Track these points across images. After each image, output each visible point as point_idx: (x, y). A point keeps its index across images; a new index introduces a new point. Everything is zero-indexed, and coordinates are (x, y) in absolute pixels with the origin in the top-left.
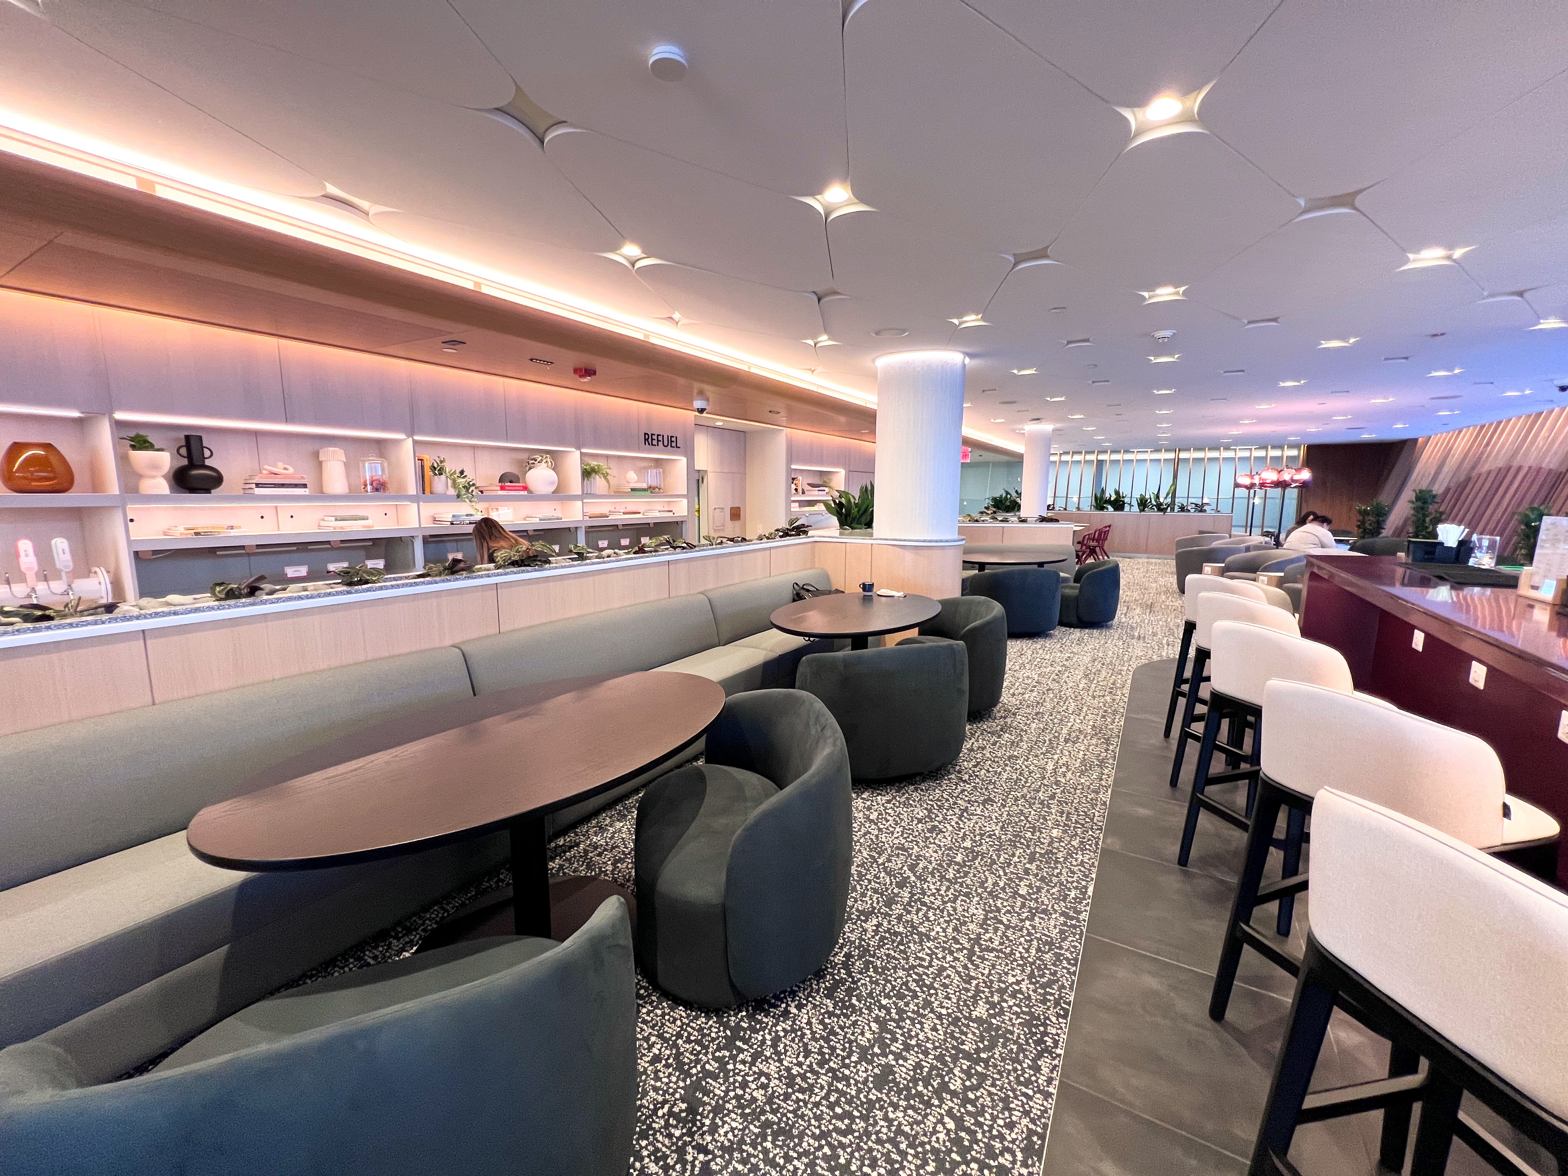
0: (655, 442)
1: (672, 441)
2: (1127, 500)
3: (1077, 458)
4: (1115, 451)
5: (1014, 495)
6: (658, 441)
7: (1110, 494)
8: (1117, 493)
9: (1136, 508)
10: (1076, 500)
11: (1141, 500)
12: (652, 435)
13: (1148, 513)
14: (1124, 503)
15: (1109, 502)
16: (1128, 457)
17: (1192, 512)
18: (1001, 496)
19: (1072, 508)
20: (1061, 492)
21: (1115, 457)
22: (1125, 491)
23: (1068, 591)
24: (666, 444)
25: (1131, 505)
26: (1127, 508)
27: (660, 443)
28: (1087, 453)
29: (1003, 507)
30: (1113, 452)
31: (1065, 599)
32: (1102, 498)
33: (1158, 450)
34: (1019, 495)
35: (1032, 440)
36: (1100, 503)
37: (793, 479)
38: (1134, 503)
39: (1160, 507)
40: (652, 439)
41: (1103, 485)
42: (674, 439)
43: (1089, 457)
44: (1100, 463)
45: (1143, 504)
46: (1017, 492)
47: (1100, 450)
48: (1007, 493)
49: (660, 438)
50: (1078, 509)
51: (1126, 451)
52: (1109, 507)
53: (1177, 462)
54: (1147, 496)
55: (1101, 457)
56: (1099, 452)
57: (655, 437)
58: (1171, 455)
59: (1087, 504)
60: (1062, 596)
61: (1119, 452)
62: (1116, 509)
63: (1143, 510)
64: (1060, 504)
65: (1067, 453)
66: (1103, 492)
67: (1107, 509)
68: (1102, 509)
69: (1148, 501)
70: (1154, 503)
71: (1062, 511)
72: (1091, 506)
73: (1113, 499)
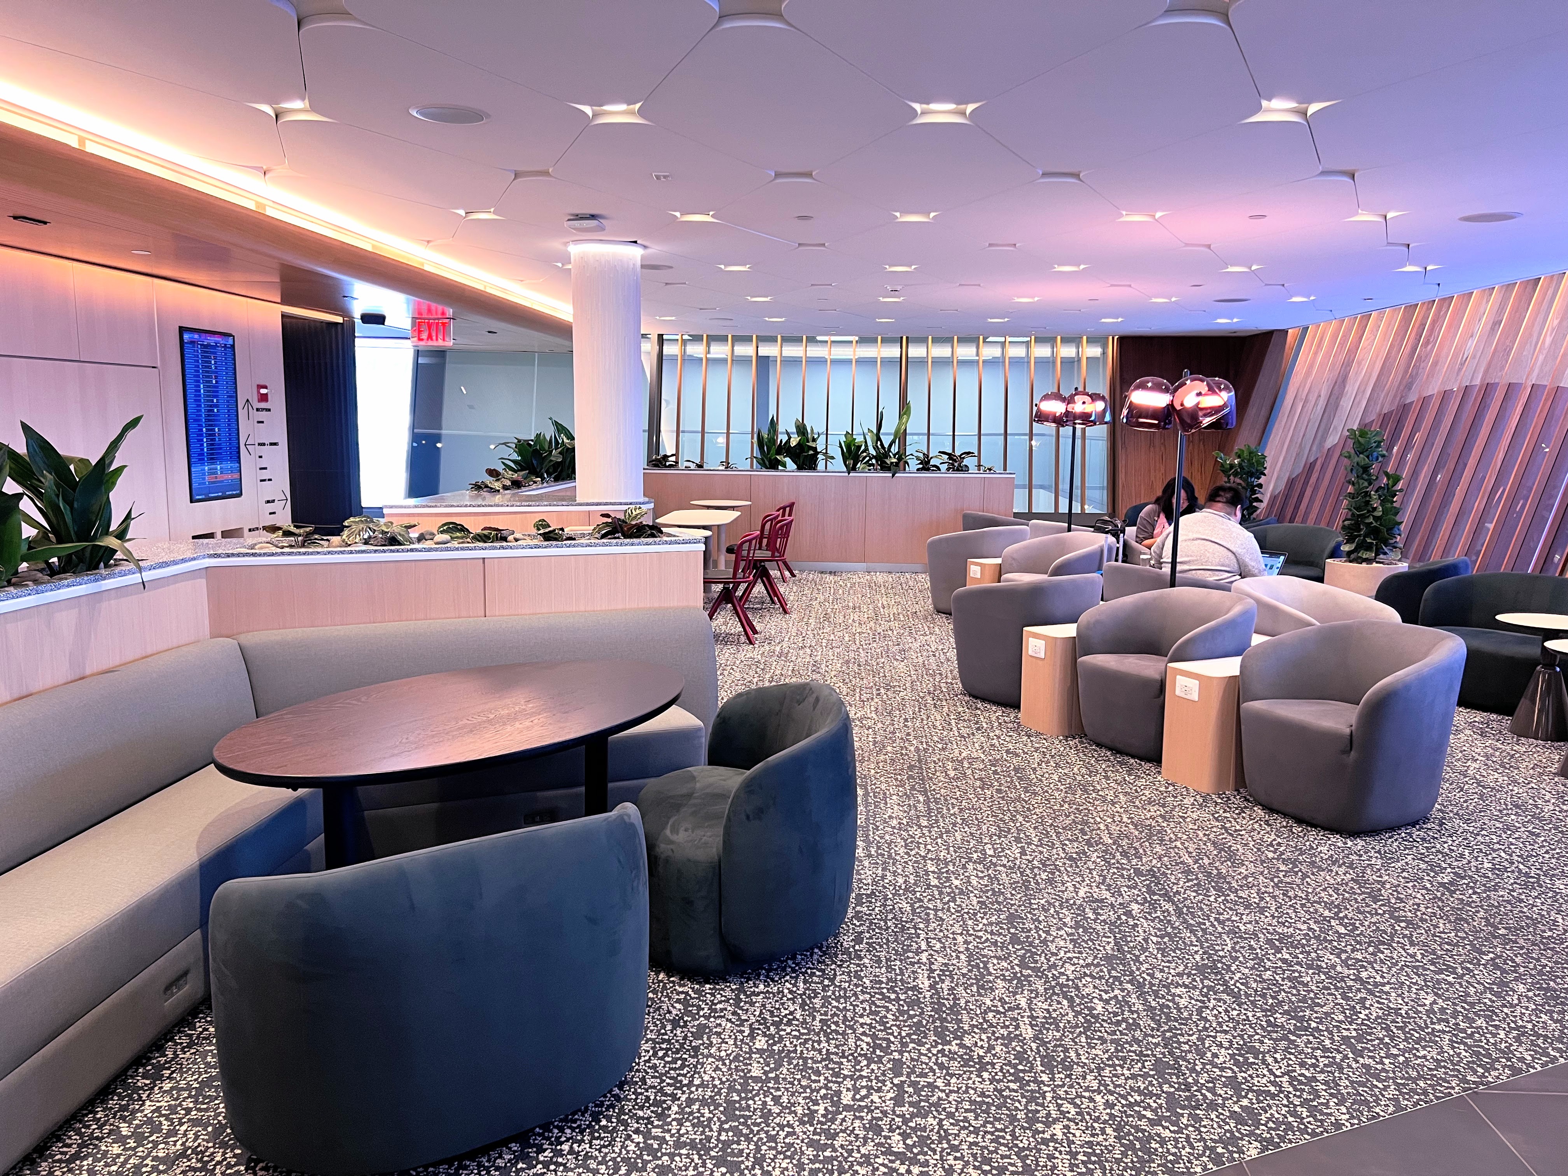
2: (820, 446)
3: (719, 351)
4: (788, 340)
7: (786, 430)
8: (801, 429)
9: (838, 464)
11: (848, 446)
13: (860, 474)
14: (815, 452)
15: (785, 449)
16: (814, 351)
17: (944, 474)
19: (713, 465)
21: (790, 351)
22: (816, 424)
25: (828, 458)
26: (821, 462)
28: (737, 339)
30: (786, 340)
32: (772, 441)
33: (866, 340)
35: (589, 284)
36: (769, 452)
38: (838, 454)
39: (882, 461)
41: (772, 412)
43: (743, 350)
44: (764, 363)
45: (852, 454)
47: (763, 334)
50: (727, 464)
51: (811, 341)
52: (788, 460)
53: (904, 365)
54: (859, 439)
55: (764, 351)
56: (762, 339)
58: (893, 351)
59: (743, 456)
61: (798, 340)
62: (801, 467)
63: (854, 469)
65: (697, 338)
66: (773, 424)
67: (784, 465)
68: (774, 465)
69: (860, 447)
70: (873, 452)
71: (693, 466)
72: (752, 457)
73: (793, 443)
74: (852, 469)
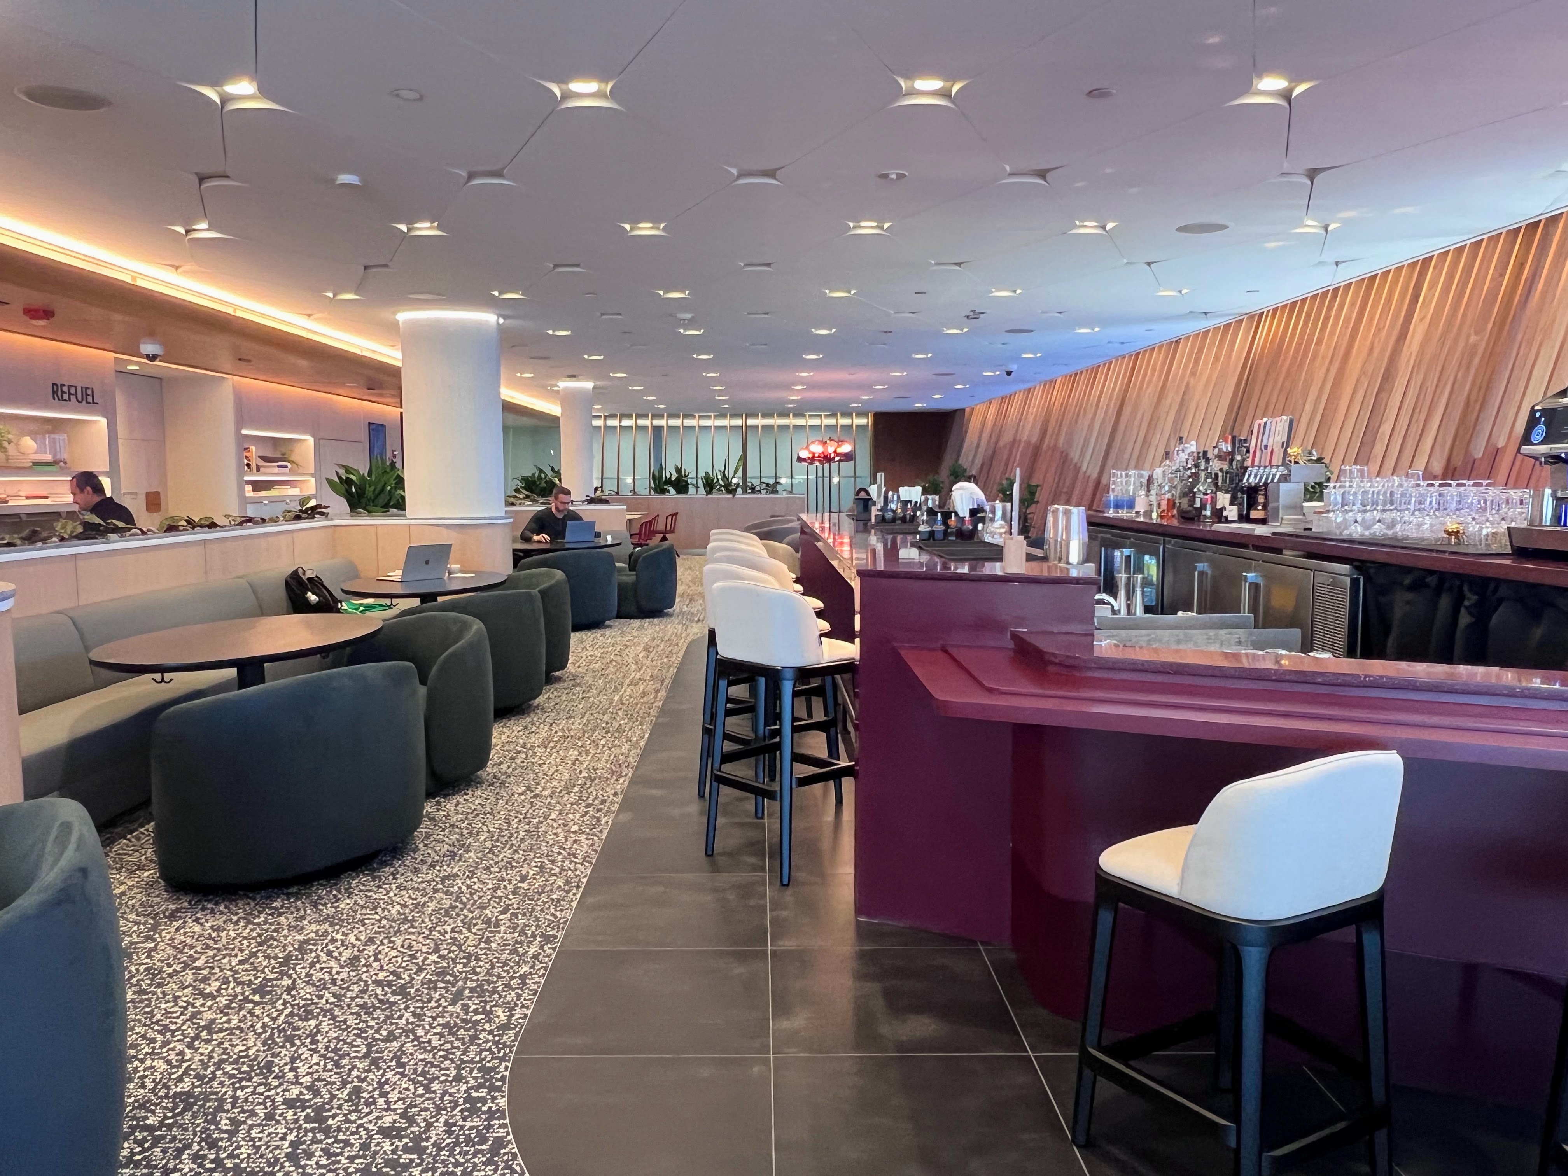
0: (66, 396)
1: (87, 395)
2: (690, 480)
3: (626, 423)
4: (671, 416)
5: (550, 474)
6: (70, 394)
7: (670, 471)
8: (679, 470)
9: (702, 490)
10: (629, 480)
11: (707, 480)
12: (62, 385)
13: (715, 496)
14: (687, 484)
15: (669, 482)
16: (688, 422)
17: (764, 494)
18: (533, 475)
19: (626, 492)
20: (611, 472)
21: (673, 422)
22: (689, 468)
23: (625, 579)
24: (80, 398)
25: (695, 486)
26: (691, 490)
27: (73, 398)
28: (639, 416)
29: (538, 490)
30: (669, 416)
31: (622, 587)
32: (661, 478)
33: (722, 415)
34: (558, 474)
35: (568, 399)
36: (660, 484)
37: (245, 449)
38: (700, 483)
39: (730, 489)
40: (63, 392)
41: (662, 460)
42: (89, 392)
43: (642, 422)
44: (657, 430)
45: (709, 485)
46: (553, 469)
47: (655, 412)
48: (541, 471)
49: (72, 391)
50: (634, 492)
51: (686, 416)
52: (671, 489)
53: (745, 431)
54: (714, 475)
55: (656, 422)
56: (653, 416)
57: (65, 389)
58: (739, 422)
59: (644, 487)
60: (619, 585)
61: (678, 416)
62: (679, 492)
63: (711, 492)
64: (610, 487)
65: (613, 416)
66: (662, 470)
67: (669, 492)
68: (663, 491)
69: (713, 480)
70: (721, 482)
71: (613, 493)
72: (650, 487)
73: (673, 478)
74: (709, 492)
